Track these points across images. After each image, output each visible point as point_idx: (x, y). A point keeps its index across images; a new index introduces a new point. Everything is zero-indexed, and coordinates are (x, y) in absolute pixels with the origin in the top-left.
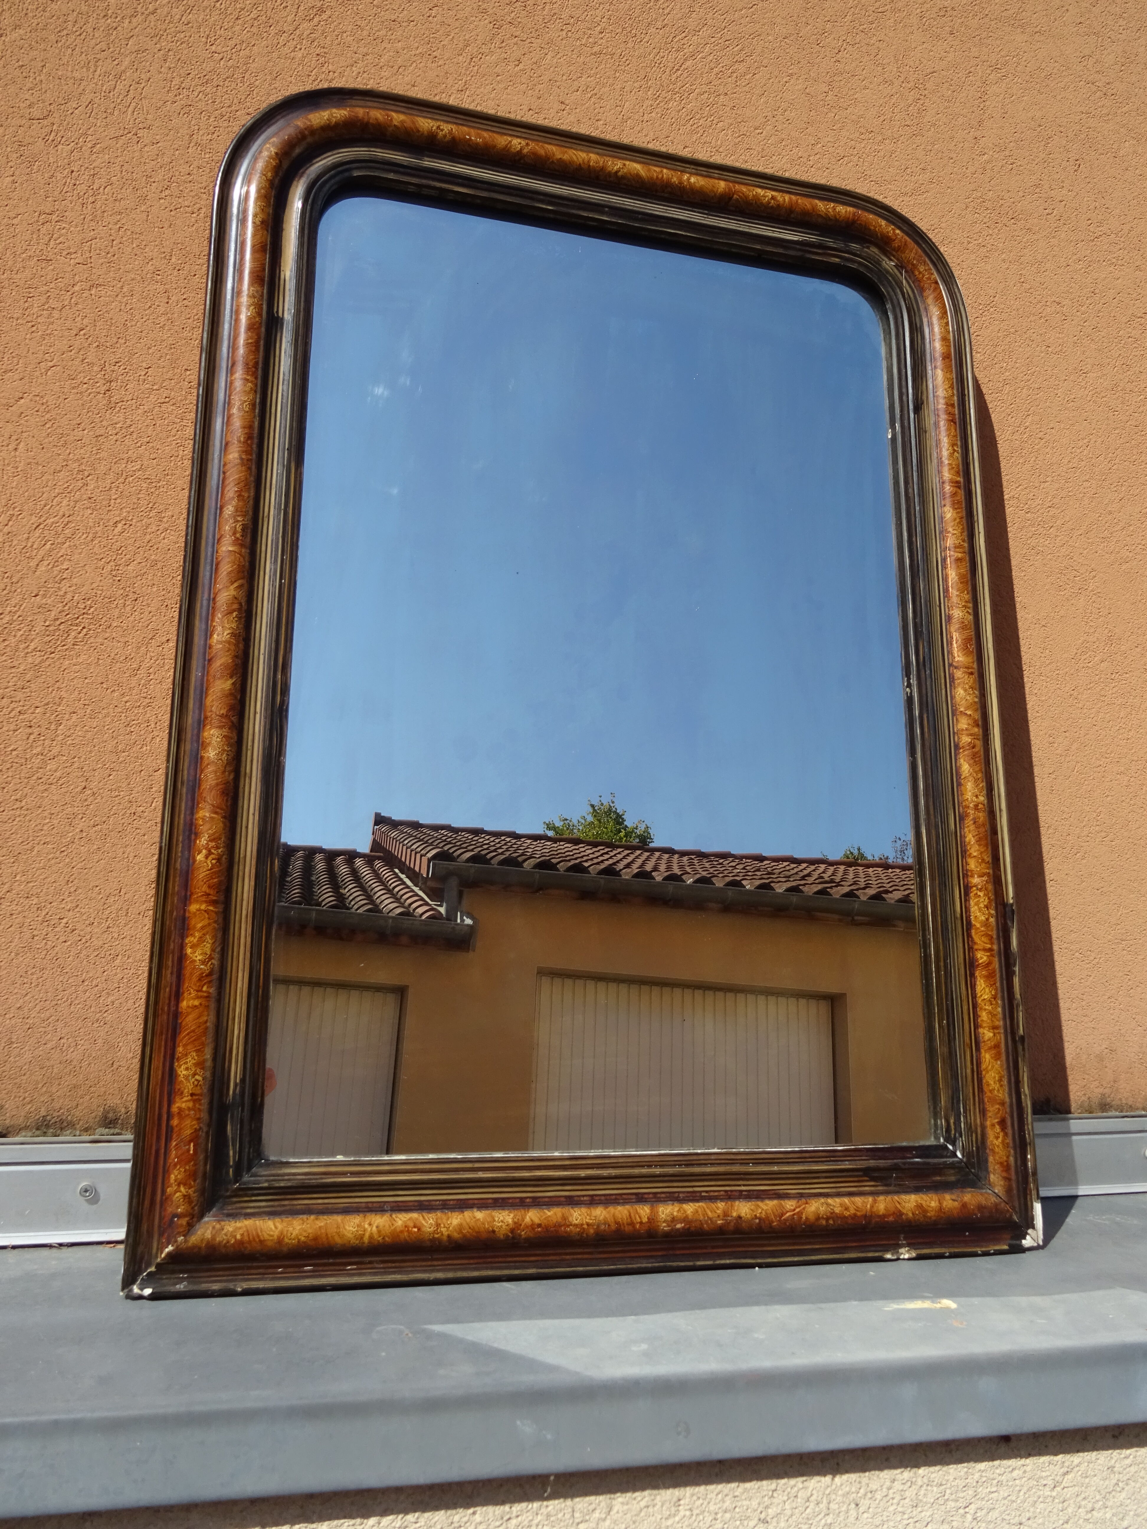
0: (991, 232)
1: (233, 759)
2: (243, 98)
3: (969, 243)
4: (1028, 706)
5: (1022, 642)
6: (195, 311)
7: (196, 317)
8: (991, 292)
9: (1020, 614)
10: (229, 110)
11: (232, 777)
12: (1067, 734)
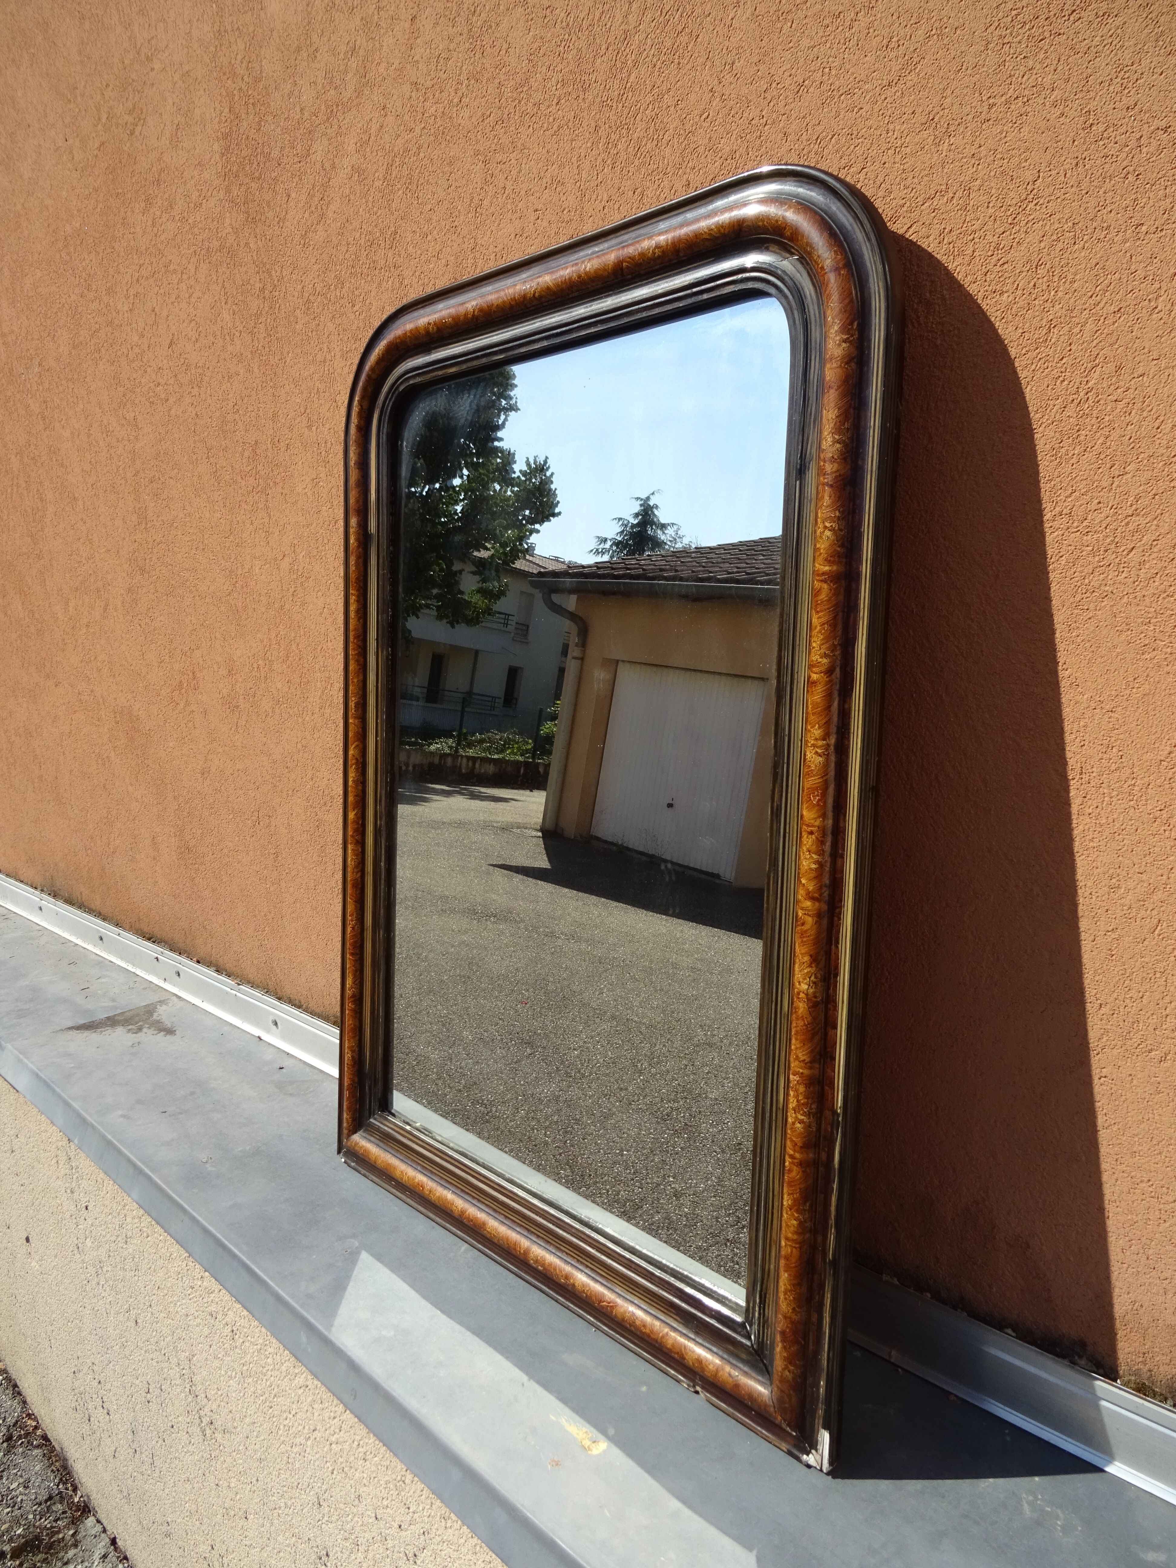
0: (1031, 63)
1: (359, 864)
3: (991, 106)
4: (1075, 832)
5: (1068, 738)
8: (1029, 176)
9: (1067, 696)
11: (359, 875)
12: (1144, 877)
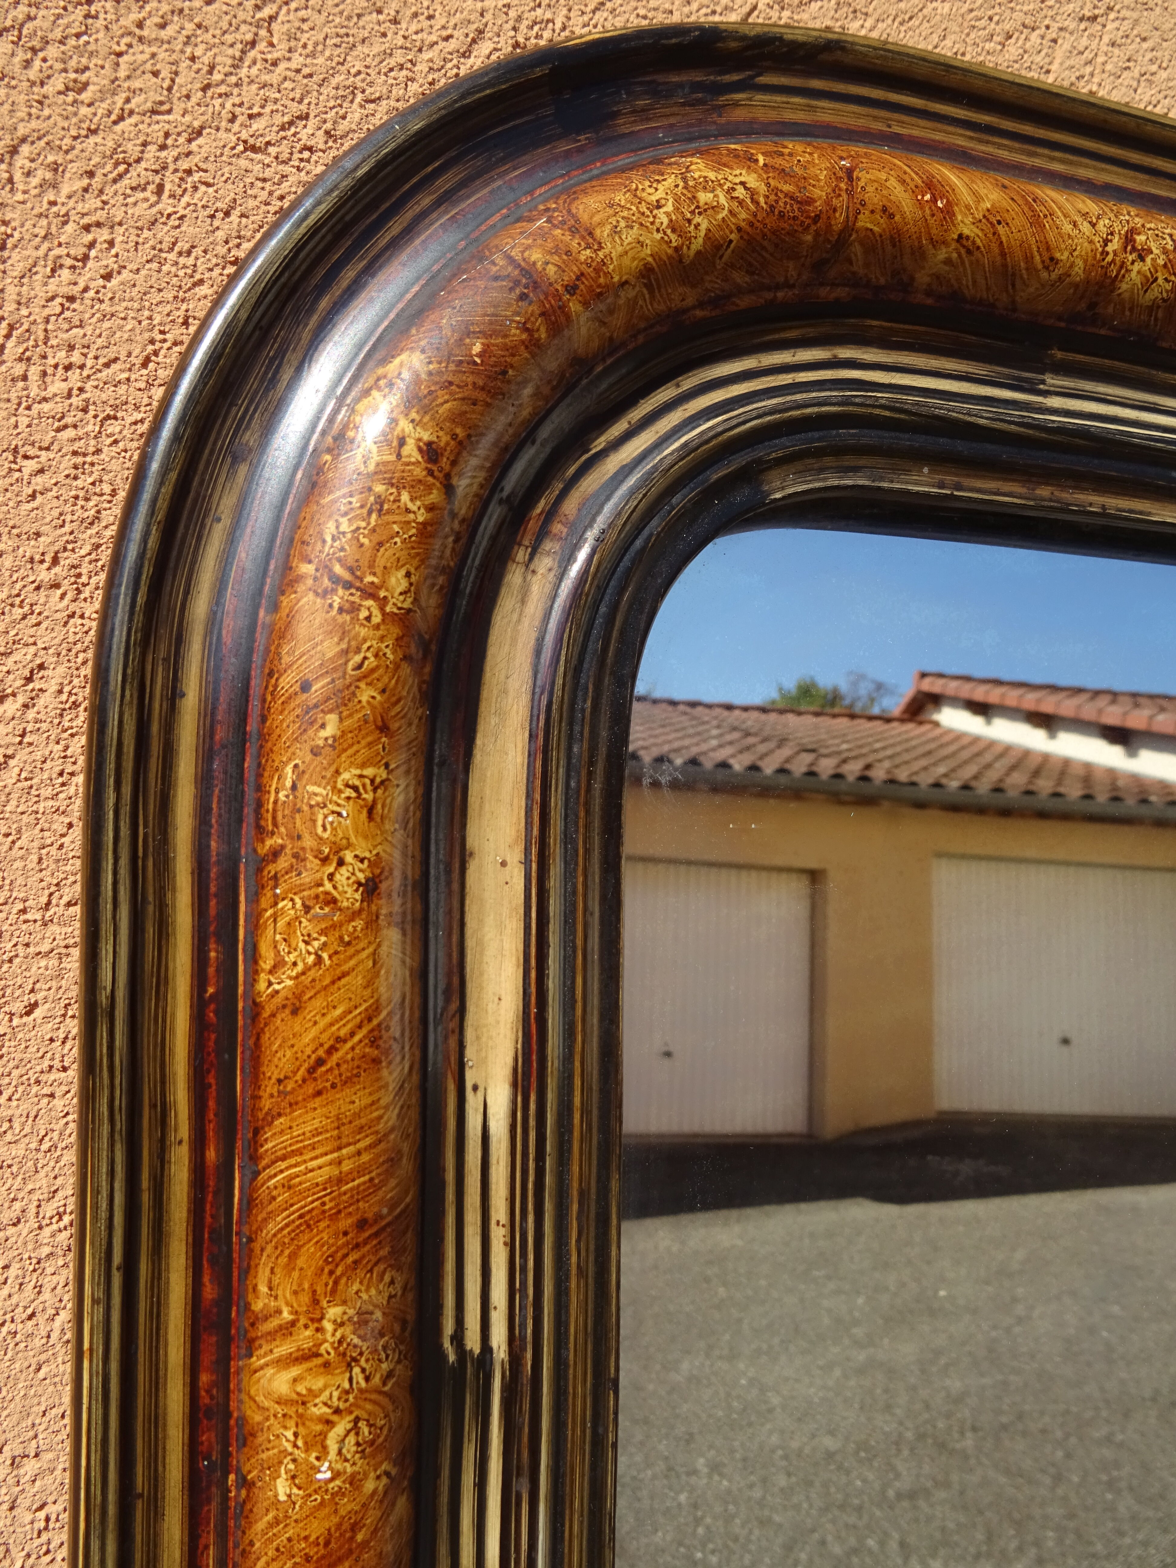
2: (224, 62)
6: (42, 1181)
7: (49, 1210)
10: (156, 131)
